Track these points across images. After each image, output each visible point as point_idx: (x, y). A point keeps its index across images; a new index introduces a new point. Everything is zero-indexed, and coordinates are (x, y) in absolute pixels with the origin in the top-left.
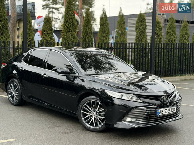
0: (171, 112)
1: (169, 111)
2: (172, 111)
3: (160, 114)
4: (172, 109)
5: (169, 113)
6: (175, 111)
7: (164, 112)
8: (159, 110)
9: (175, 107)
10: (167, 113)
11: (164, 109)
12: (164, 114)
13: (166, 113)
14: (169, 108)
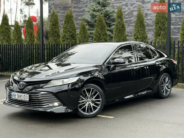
0: (23, 99)
1: (22, 97)
2: (25, 98)
3: (13, 97)
4: (24, 96)
5: (21, 99)
6: (28, 100)
7: (17, 97)
8: (13, 93)
9: (28, 95)
10: (20, 98)
11: (16, 94)
12: (16, 98)
13: (18, 98)
14: (21, 94)
